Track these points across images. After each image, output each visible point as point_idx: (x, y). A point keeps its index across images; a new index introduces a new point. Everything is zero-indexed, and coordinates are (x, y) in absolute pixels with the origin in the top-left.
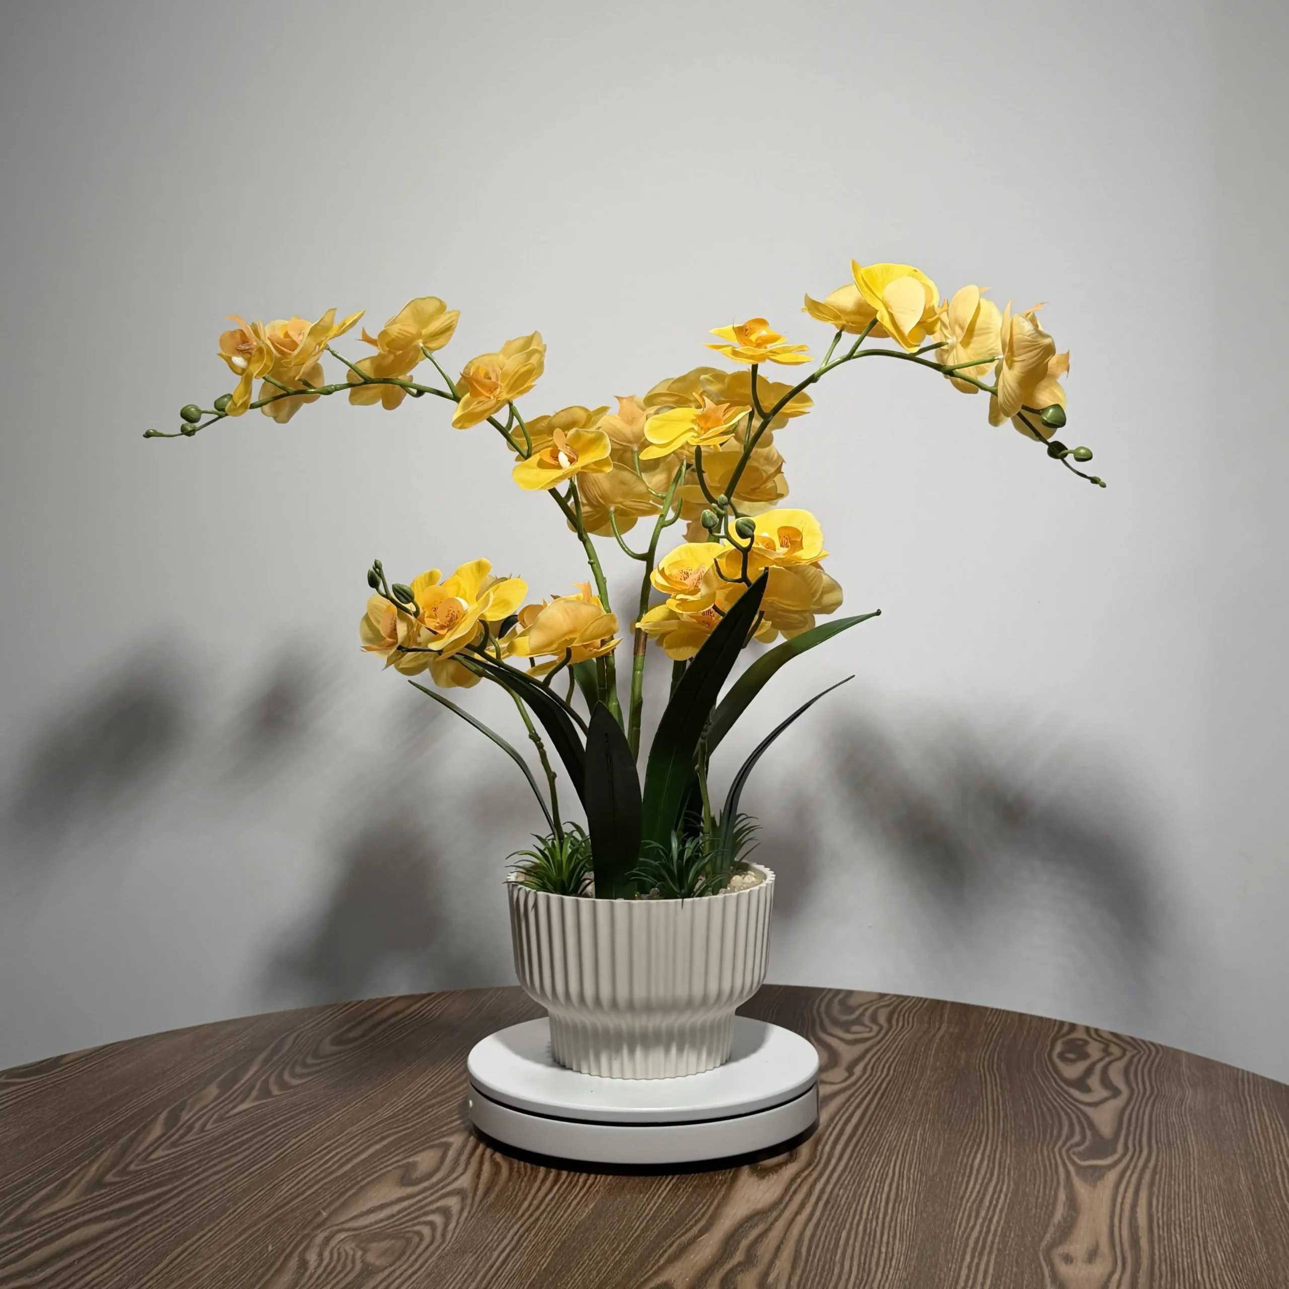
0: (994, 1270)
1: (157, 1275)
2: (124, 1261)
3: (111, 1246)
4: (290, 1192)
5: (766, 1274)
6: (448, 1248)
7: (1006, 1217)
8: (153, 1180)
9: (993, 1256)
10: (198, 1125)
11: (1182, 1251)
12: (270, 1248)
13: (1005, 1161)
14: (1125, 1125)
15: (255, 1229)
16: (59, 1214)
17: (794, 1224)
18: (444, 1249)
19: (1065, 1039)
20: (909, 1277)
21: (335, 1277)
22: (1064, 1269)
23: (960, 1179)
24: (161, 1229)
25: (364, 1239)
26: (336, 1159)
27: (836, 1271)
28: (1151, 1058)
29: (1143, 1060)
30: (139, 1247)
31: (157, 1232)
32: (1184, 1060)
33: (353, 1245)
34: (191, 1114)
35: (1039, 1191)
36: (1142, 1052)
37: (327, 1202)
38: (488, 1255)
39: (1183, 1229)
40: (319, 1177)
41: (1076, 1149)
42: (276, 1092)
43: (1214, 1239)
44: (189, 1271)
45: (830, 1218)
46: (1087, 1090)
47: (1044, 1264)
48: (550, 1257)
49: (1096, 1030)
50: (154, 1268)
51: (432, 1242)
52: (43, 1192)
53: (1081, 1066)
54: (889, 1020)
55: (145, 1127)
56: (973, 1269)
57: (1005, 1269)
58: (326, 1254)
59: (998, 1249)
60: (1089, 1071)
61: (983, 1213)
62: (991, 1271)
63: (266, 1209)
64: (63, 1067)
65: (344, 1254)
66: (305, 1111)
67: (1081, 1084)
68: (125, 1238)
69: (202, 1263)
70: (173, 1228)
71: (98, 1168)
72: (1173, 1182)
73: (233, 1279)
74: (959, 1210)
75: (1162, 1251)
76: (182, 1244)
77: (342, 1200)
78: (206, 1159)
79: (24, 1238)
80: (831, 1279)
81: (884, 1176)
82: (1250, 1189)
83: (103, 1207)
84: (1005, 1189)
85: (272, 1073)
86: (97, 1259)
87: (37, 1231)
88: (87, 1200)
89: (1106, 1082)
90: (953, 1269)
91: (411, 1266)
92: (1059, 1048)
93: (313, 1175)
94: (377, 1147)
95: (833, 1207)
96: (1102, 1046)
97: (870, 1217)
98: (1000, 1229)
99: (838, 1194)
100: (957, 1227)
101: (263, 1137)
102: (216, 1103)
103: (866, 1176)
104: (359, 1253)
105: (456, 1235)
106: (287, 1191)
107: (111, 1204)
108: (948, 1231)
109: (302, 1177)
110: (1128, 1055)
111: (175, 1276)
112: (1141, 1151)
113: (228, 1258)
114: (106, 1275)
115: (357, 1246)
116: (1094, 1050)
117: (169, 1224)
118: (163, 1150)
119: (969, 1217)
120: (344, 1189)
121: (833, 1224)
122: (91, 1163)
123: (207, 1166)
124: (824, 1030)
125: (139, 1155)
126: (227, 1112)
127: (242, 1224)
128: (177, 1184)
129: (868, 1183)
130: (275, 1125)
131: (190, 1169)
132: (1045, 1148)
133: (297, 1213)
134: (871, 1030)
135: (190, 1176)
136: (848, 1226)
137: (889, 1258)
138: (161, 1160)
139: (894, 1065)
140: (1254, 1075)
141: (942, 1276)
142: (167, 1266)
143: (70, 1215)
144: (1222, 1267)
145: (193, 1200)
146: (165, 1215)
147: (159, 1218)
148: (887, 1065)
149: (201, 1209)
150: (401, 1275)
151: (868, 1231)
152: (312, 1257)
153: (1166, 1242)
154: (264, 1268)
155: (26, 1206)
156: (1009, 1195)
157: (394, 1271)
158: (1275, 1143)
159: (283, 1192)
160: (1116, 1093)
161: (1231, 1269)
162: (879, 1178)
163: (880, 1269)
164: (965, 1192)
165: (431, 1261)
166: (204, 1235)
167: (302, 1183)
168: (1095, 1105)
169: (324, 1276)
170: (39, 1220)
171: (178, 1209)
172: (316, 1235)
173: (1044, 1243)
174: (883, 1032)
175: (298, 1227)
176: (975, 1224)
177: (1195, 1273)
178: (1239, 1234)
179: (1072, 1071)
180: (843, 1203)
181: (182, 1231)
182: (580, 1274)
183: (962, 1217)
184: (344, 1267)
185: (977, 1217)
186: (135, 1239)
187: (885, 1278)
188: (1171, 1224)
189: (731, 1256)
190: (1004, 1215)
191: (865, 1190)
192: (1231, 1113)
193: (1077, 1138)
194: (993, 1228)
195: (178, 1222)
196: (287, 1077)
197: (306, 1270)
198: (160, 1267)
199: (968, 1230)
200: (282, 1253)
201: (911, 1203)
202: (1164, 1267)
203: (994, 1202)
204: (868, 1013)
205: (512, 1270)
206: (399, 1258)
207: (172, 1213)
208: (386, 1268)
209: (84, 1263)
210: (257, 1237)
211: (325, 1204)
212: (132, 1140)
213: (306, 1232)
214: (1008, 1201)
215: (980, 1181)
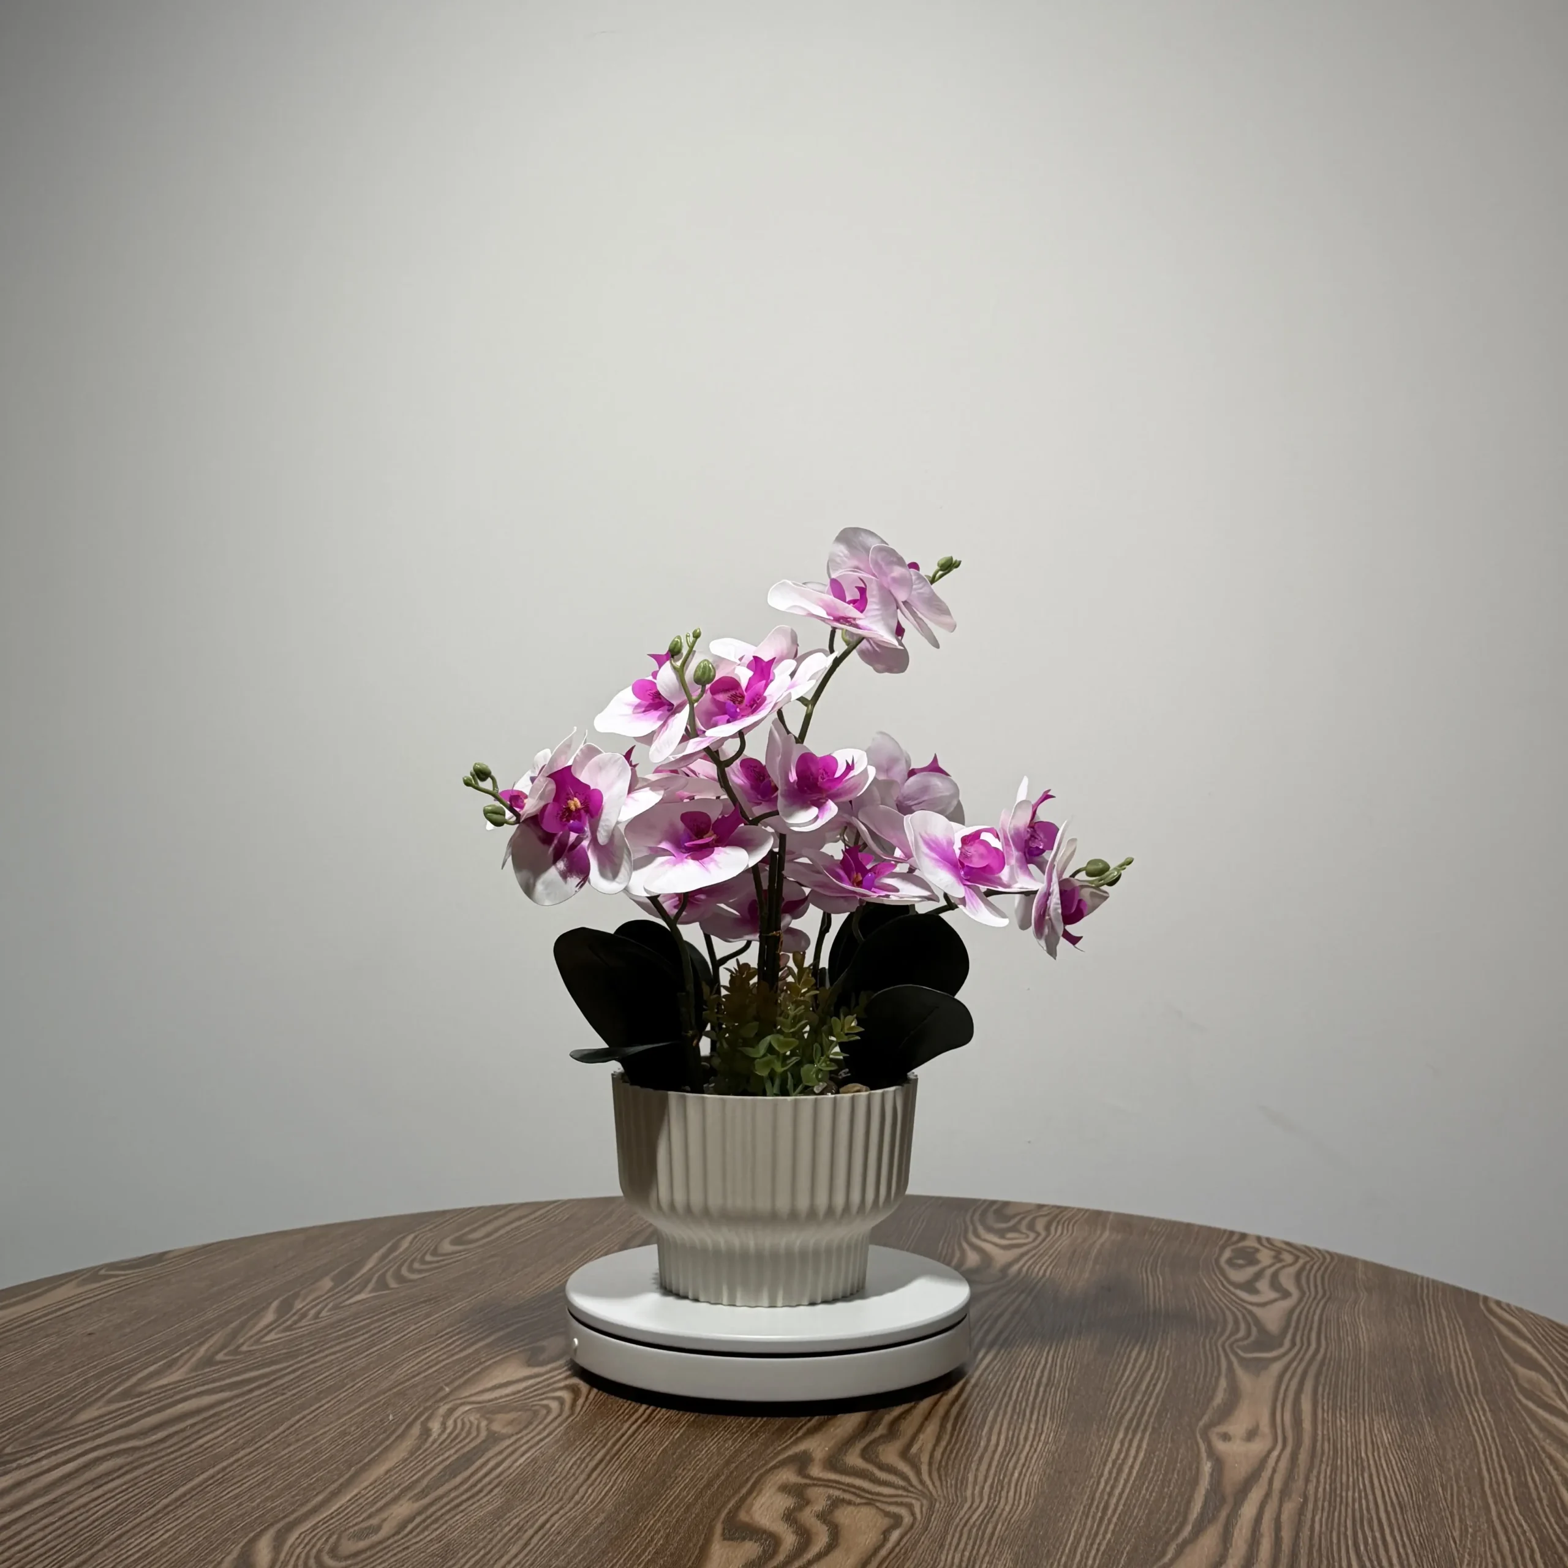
0: (1148, 1445)
1: (272, 1440)
2: (239, 1427)
3: (224, 1414)
4: (409, 1371)
5: (909, 1445)
6: (578, 1419)
7: (1163, 1402)
8: (267, 1359)
9: (1148, 1434)
10: (313, 1312)
11: (1346, 1432)
12: (391, 1417)
13: (1165, 1352)
14: (1293, 1324)
15: (375, 1401)
16: (169, 1387)
17: (940, 1403)
18: (572, 1421)
19: (1233, 1247)
20: (1059, 1450)
21: (460, 1442)
22: (1221, 1446)
23: (1116, 1367)
24: (275, 1401)
25: (488, 1411)
26: (458, 1343)
27: (983, 1444)
28: (1326, 1264)
29: (1315, 1267)
30: (254, 1415)
31: (272, 1403)
32: (1360, 1268)
33: (478, 1416)
34: (304, 1304)
35: (1198, 1379)
36: (1316, 1259)
37: (450, 1379)
38: (619, 1425)
39: (1349, 1415)
40: (441, 1358)
41: (1241, 1343)
42: (393, 1284)
43: (1381, 1422)
44: (307, 1436)
45: (978, 1399)
46: (1255, 1291)
47: (1200, 1441)
48: (683, 1429)
49: (1268, 1240)
50: (269, 1434)
51: (559, 1415)
52: (152, 1369)
53: (1251, 1271)
54: (1047, 1228)
55: (258, 1313)
56: (1126, 1445)
57: (1159, 1446)
58: (450, 1423)
59: (1153, 1428)
60: (1258, 1276)
61: (1138, 1397)
62: (1144, 1446)
63: (385, 1385)
64: (169, 1262)
65: (468, 1425)
66: (422, 1302)
67: (1250, 1286)
68: (238, 1408)
69: (321, 1429)
70: (289, 1399)
71: (207, 1350)
72: (1341, 1373)
73: (353, 1443)
74: (1114, 1394)
75: (1325, 1432)
76: (299, 1413)
77: (466, 1377)
78: (319, 1342)
79: (132, 1407)
80: (977, 1450)
81: (1036, 1364)
82: (1422, 1380)
83: (214, 1381)
84: (1163, 1375)
85: (391, 1267)
86: (212, 1424)
87: (146, 1401)
88: (197, 1376)
89: (1275, 1284)
90: (1104, 1444)
91: (539, 1434)
92: (1227, 1254)
93: (435, 1356)
94: (501, 1333)
95: (981, 1388)
96: (1273, 1253)
97: (1020, 1399)
98: (1156, 1411)
99: (987, 1379)
100: (1111, 1408)
101: (382, 1322)
102: (330, 1294)
103: (1017, 1364)
104: (484, 1423)
105: (585, 1409)
106: (408, 1370)
107: (224, 1379)
108: (1101, 1412)
109: (423, 1357)
110: (1301, 1262)
111: (294, 1440)
112: (1309, 1344)
113: (347, 1426)
114: (222, 1438)
115: (481, 1416)
116: (1265, 1257)
117: (284, 1397)
118: (276, 1334)
119: (1124, 1399)
120: (467, 1369)
121: (981, 1404)
122: (201, 1344)
123: (325, 1347)
124: (978, 1236)
125: (251, 1337)
126: (341, 1303)
127: (361, 1397)
128: (291, 1362)
129: (1019, 1370)
130: (394, 1313)
131: (305, 1350)
132: (1207, 1341)
133: (419, 1388)
134: (1028, 1237)
135: (304, 1357)
136: (996, 1406)
137: (1038, 1434)
138: (275, 1342)
139: (1050, 1268)
140: (1434, 1281)
141: (1094, 1449)
142: (284, 1432)
143: (181, 1387)
144: (1387, 1445)
145: (309, 1377)
146: (282, 1388)
147: (275, 1391)
148: (1044, 1268)
149: (320, 1383)
150: (528, 1441)
151: (1017, 1410)
152: (435, 1426)
153: (1330, 1424)
154: (384, 1435)
155: (134, 1380)
156: (1167, 1383)
157: (522, 1437)
158: (1452, 1340)
159: (404, 1370)
160: (1286, 1294)
161: (1397, 1448)
162: (1031, 1365)
163: (1029, 1443)
164: (1121, 1378)
165: (559, 1430)
166: (320, 1407)
167: (424, 1362)
168: (1263, 1305)
169: (449, 1441)
170: (149, 1392)
171: (295, 1383)
172: (439, 1407)
173: (1201, 1424)
174: (1040, 1239)
175: (420, 1400)
176: (1129, 1407)
177: (1359, 1451)
178: (1408, 1419)
179: (1240, 1276)
180: (992, 1385)
181: (298, 1402)
182: (715, 1442)
183: (1117, 1401)
184: (469, 1433)
185: (1132, 1401)
186: (250, 1408)
187: (1033, 1450)
188: (1336, 1409)
189: (873, 1430)
190: (1160, 1399)
191: (1016, 1375)
192: (1406, 1314)
193: (1242, 1333)
194: (1148, 1410)
195: (294, 1395)
196: (404, 1271)
197: (429, 1436)
198: (277, 1432)
199: (1122, 1411)
200: (401, 1424)
201: (1064, 1387)
202: (1326, 1444)
203: (1151, 1388)
204: (1025, 1223)
205: (643, 1440)
206: (526, 1427)
207: (287, 1387)
208: (513, 1435)
209: (197, 1428)
210: (379, 1407)
211: (448, 1381)
212: (243, 1325)
213: (429, 1404)
214: (1165, 1387)
215: (1137, 1369)
